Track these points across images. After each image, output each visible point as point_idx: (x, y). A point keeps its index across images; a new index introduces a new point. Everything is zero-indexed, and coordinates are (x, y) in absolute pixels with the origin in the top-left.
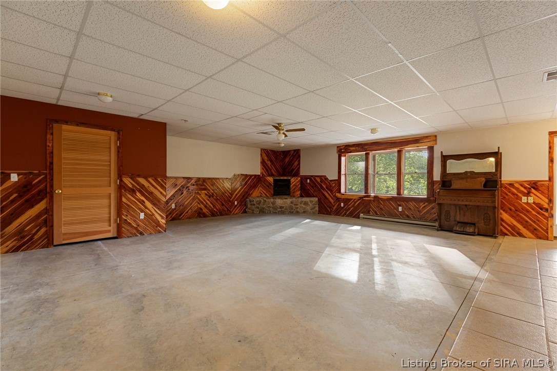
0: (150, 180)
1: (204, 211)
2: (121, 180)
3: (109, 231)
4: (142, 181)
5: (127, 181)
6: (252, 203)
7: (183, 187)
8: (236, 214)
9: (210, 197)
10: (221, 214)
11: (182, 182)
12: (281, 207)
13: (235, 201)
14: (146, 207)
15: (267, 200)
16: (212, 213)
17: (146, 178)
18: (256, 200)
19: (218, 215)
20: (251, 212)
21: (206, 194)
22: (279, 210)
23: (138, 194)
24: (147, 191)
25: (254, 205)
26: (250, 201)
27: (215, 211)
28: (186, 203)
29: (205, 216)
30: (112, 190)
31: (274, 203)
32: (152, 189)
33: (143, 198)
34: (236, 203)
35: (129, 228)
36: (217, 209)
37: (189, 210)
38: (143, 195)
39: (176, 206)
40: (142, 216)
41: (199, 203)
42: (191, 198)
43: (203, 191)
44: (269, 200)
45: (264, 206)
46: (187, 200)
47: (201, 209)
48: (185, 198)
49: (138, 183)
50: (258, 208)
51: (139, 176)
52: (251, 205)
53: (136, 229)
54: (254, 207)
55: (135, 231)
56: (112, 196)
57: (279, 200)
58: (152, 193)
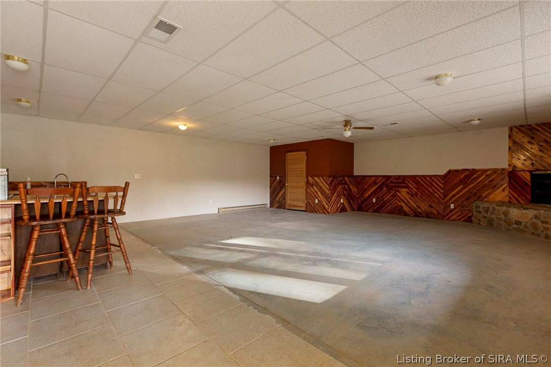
0: (320, 178)
1: (405, 209)
2: (307, 179)
3: (302, 207)
4: (316, 179)
5: (310, 179)
6: (478, 209)
7: (382, 184)
8: (453, 220)
9: (412, 196)
10: (428, 217)
11: (382, 180)
12: (518, 223)
13: (452, 203)
14: (318, 196)
15: (496, 208)
16: (415, 213)
17: (318, 177)
18: (483, 206)
19: (424, 217)
20: (477, 222)
21: (407, 192)
22: (515, 226)
23: (315, 187)
24: (319, 185)
25: (480, 212)
26: (476, 208)
27: (419, 211)
28: (386, 199)
29: (406, 214)
30: (304, 184)
31: (506, 214)
32: (321, 184)
33: (317, 190)
34: (452, 206)
35: (310, 207)
36: (422, 210)
37: (389, 205)
38: (317, 188)
39: (376, 200)
40: (317, 201)
41: (399, 201)
42: (390, 195)
43: (403, 189)
44: (500, 208)
45: (493, 216)
46: (387, 196)
47: (402, 207)
48: (385, 194)
49: (315, 180)
50: (485, 217)
51: (315, 176)
52: (477, 212)
53: (314, 208)
54: (480, 215)
55: (313, 210)
56: (304, 188)
57: (515, 210)
58: (321, 187)
